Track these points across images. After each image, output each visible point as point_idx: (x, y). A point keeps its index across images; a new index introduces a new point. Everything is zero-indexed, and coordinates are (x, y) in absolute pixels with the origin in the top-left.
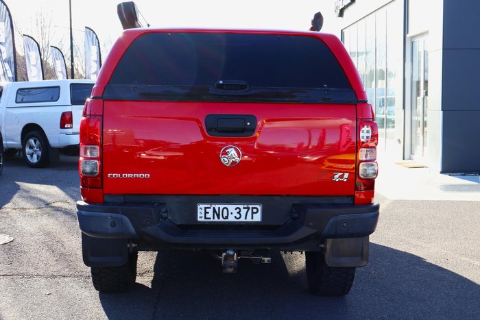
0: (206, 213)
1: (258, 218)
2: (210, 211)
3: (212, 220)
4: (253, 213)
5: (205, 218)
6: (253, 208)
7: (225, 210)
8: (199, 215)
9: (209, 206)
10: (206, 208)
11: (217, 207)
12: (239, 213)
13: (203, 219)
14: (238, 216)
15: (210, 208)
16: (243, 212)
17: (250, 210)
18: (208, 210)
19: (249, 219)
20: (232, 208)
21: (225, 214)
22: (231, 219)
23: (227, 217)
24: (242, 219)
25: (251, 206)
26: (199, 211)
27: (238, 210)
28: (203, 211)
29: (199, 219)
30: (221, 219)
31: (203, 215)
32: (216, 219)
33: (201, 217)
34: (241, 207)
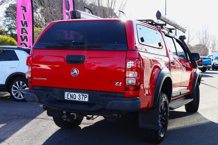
0: (68, 96)
1: (87, 100)
2: (69, 95)
3: (70, 99)
4: (85, 97)
5: (68, 98)
6: (85, 95)
7: (75, 95)
8: (65, 97)
9: (69, 93)
10: (68, 94)
11: (72, 94)
12: (80, 97)
13: (67, 99)
14: (79, 98)
15: (69, 94)
16: (81, 97)
17: (84, 96)
18: (68, 95)
19: (83, 100)
20: (77, 94)
21: (75, 97)
22: (77, 99)
23: (75, 99)
24: (81, 100)
25: (84, 95)
26: (65, 95)
27: (79, 96)
28: (67, 95)
29: (65, 98)
30: (73, 99)
31: (67, 97)
32: (71, 99)
33: (66, 98)
34: (81, 94)
